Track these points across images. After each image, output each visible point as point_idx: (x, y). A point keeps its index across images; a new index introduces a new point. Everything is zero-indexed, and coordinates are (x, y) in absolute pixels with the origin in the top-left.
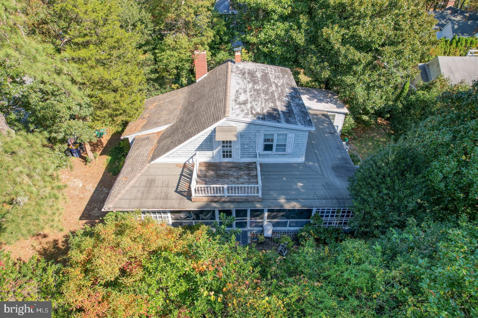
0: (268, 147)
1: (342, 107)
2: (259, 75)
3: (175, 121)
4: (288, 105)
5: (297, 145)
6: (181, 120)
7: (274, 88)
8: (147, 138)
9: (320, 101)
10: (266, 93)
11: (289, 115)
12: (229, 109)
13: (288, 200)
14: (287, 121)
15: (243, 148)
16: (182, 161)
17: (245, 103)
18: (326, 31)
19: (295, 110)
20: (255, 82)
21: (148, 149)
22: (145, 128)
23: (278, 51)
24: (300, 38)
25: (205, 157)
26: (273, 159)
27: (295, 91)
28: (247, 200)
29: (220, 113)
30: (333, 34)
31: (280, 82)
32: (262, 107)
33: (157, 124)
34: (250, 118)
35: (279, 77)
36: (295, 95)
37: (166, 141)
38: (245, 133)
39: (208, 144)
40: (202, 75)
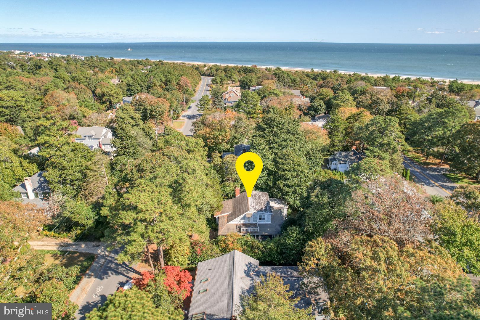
0: (260, 219)
1: (286, 206)
2: (257, 196)
3: (231, 212)
4: (266, 207)
5: (268, 218)
6: (234, 211)
7: (262, 201)
8: (223, 217)
9: (279, 204)
10: (260, 203)
11: (266, 210)
12: (250, 209)
13: (265, 233)
14: (265, 212)
15: (253, 219)
16: (236, 223)
17: (253, 207)
18: (278, 182)
19: (268, 208)
20: (256, 199)
21: (225, 220)
22: (221, 213)
23: (264, 187)
24: (270, 183)
25: (242, 222)
26: (262, 222)
27: (268, 202)
28: (255, 232)
29: (247, 210)
30: (281, 183)
31: (264, 199)
32: (258, 208)
33: (225, 212)
34: (255, 211)
35: (264, 196)
36: (268, 203)
37: (231, 218)
38: (254, 215)
39: (244, 218)
40: (238, 195)
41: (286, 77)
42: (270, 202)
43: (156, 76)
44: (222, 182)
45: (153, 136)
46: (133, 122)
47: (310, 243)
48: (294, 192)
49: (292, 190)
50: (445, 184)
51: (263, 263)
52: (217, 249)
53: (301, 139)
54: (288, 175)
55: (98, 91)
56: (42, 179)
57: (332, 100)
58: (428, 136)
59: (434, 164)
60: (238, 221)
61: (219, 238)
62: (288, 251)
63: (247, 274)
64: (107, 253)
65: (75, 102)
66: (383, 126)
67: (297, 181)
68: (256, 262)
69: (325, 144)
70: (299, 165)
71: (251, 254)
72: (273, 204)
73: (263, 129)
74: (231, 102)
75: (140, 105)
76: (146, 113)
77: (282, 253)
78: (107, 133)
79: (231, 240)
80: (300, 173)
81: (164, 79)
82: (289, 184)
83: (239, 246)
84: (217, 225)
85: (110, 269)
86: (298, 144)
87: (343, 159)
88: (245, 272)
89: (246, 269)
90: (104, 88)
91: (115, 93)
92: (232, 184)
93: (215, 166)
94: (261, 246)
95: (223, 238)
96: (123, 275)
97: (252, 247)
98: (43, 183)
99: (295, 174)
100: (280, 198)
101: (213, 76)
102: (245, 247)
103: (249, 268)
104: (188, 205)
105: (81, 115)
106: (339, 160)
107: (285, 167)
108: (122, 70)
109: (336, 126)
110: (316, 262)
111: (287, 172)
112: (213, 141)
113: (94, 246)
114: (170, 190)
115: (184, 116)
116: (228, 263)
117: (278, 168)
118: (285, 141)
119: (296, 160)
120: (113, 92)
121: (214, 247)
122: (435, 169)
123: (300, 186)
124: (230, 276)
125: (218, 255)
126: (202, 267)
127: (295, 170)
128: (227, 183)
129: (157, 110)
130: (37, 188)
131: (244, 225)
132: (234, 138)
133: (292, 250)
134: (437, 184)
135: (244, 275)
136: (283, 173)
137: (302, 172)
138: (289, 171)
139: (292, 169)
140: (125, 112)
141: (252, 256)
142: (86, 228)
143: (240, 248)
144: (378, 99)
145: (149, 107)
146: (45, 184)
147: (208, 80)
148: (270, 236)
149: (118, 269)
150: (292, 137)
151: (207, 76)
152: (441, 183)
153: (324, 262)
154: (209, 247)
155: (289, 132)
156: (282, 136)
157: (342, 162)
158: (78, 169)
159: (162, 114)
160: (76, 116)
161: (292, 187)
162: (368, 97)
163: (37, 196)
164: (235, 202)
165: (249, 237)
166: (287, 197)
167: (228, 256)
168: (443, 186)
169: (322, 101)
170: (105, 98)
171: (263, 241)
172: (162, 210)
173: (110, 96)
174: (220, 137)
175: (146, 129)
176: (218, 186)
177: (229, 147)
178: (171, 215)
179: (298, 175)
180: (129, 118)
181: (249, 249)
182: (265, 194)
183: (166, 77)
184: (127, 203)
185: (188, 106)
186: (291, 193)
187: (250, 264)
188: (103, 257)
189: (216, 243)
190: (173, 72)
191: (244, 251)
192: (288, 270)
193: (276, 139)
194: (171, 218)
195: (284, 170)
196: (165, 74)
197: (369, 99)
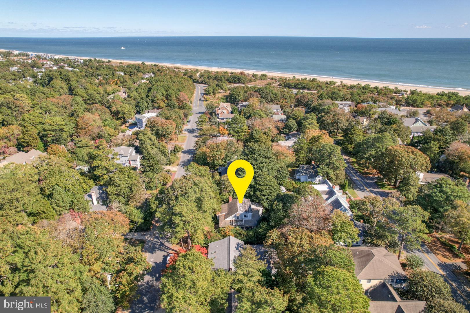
0: (245, 217)
1: (262, 207)
5: (250, 216)
6: (228, 212)
8: (222, 215)
10: (245, 206)
11: (248, 211)
13: (248, 225)
15: (241, 217)
17: (241, 208)
18: (257, 193)
19: (250, 210)
20: (243, 204)
21: (223, 217)
22: (220, 213)
24: (252, 193)
25: (234, 219)
26: (246, 219)
27: (250, 205)
28: (242, 225)
29: (237, 211)
30: (258, 193)
31: (247, 203)
32: (244, 210)
33: (223, 213)
34: (242, 212)
35: (248, 202)
36: (250, 207)
37: (227, 216)
38: (241, 214)
39: (235, 216)
40: (231, 201)
41: (268, 92)
42: (251, 205)
43: (159, 91)
44: (220, 193)
45: (166, 153)
46: (151, 143)
47: (270, 231)
48: (267, 199)
49: (265, 197)
50: (373, 189)
51: (246, 243)
52: (219, 236)
53: (273, 161)
54: (263, 188)
55: (114, 109)
56: (101, 191)
57: (302, 121)
58: (365, 154)
59: (371, 174)
60: (231, 218)
61: (220, 229)
62: (260, 236)
63: (237, 249)
64: (152, 239)
65: (99, 122)
66: (329, 151)
67: (268, 192)
68: (241, 242)
69: (291, 161)
70: (270, 181)
71: (239, 238)
72: (253, 206)
73: (247, 155)
74: (222, 119)
75: (154, 127)
76: (158, 132)
77: (257, 237)
78: (132, 151)
79: (228, 230)
80: (271, 187)
81: (165, 93)
82: (264, 194)
83: (232, 233)
84: (218, 221)
85: (156, 248)
86: (271, 165)
87: (304, 172)
88: (236, 247)
89: (236, 246)
90: (118, 107)
91: (128, 111)
92: (227, 194)
93: (216, 181)
94: (245, 233)
95: (223, 229)
96: (164, 251)
97: (240, 234)
98: (102, 194)
99: (267, 187)
100: (258, 202)
101: (205, 84)
102: (236, 234)
103: (238, 246)
104: (206, 211)
105: (107, 135)
106: (302, 173)
107: (261, 183)
108: (126, 81)
109: (301, 147)
110: (272, 241)
111: (262, 187)
112: (212, 158)
113: (142, 235)
114: (196, 204)
115: (185, 130)
116: (226, 243)
117: (256, 183)
118: (262, 163)
119: (268, 178)
120: (126, 110)
121: (217, 234)
122: (371, 178)
123: (270, 195)
124: (228, 250)
125: (220, 239)
126: (211, 245)
127: (267, 185)
128: (224, 194)
129: (167, 130)
130: (99, 198)
131: (236, 221)
132: (227, 156)
133: (262, 235)
134: (368, 190)
135: (235, 249)
136: (260, 187)
137: (271, 186)
138: (264, 185)
139: (265, 185)
140: (145, 135)
141: (240, 239)
142: (139, 224)
143: (233, 235)
144: (338, 119)
145: (161, 129)
146: (104, 195)
147: (201, 88)
148: (251, 227)
149: (161, 248)
150: (267, 160)
151: (200, 83)
152: (372, 189)
153: (276, 241)
154: (214, 234)
155: (264, 157)
156: (260, 160)
157: (304, 174)
158: (127, 185)
159: (170, 133)
160: (103, 135)
161: (265, 196)
162: (332, 117)
163: (98, 202)
164: (229, 205)
165: (238, 228)
166: (262, 202)
167: (226, 239)
168: (371, 192)
169: (294, 121)
170: (120, 115)
171: (247, 230)
172: (193, 215)
173: (124, 113)
174: (217, 156)
175: (161, 148)
176: (218, 197)
177: (223, 162)
178: (198, 218)
179: (269, 188)
180: (148, 140)
181: (238, 235)
182: (249, 200)
183: (167, 91)
184: (176, 212)
185: (188, 120)
186: (265, 199)
187: (239, 243)
188: (150, 241)
189: (219, 232)
190: (172, 87)
191: (235, 236)
192: (260, 247)
193: (256, 163)
194: (198, 219)
195: (260, 185)
196: (166, 89)
197: (332, 118)
